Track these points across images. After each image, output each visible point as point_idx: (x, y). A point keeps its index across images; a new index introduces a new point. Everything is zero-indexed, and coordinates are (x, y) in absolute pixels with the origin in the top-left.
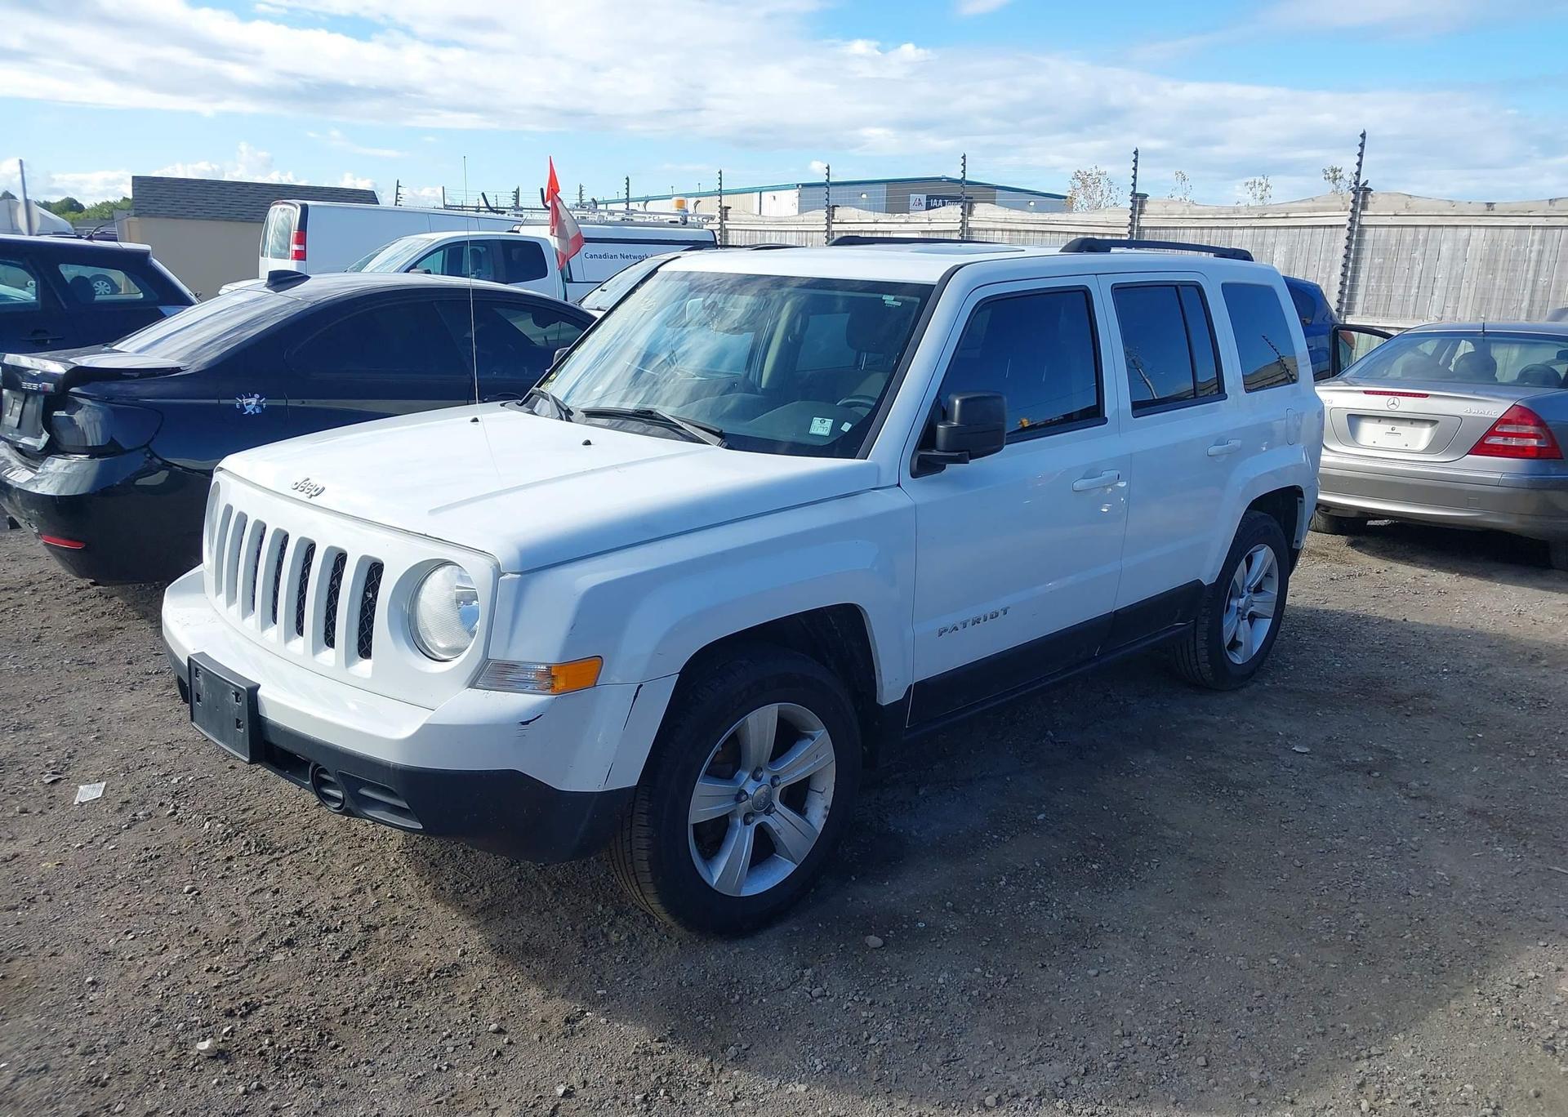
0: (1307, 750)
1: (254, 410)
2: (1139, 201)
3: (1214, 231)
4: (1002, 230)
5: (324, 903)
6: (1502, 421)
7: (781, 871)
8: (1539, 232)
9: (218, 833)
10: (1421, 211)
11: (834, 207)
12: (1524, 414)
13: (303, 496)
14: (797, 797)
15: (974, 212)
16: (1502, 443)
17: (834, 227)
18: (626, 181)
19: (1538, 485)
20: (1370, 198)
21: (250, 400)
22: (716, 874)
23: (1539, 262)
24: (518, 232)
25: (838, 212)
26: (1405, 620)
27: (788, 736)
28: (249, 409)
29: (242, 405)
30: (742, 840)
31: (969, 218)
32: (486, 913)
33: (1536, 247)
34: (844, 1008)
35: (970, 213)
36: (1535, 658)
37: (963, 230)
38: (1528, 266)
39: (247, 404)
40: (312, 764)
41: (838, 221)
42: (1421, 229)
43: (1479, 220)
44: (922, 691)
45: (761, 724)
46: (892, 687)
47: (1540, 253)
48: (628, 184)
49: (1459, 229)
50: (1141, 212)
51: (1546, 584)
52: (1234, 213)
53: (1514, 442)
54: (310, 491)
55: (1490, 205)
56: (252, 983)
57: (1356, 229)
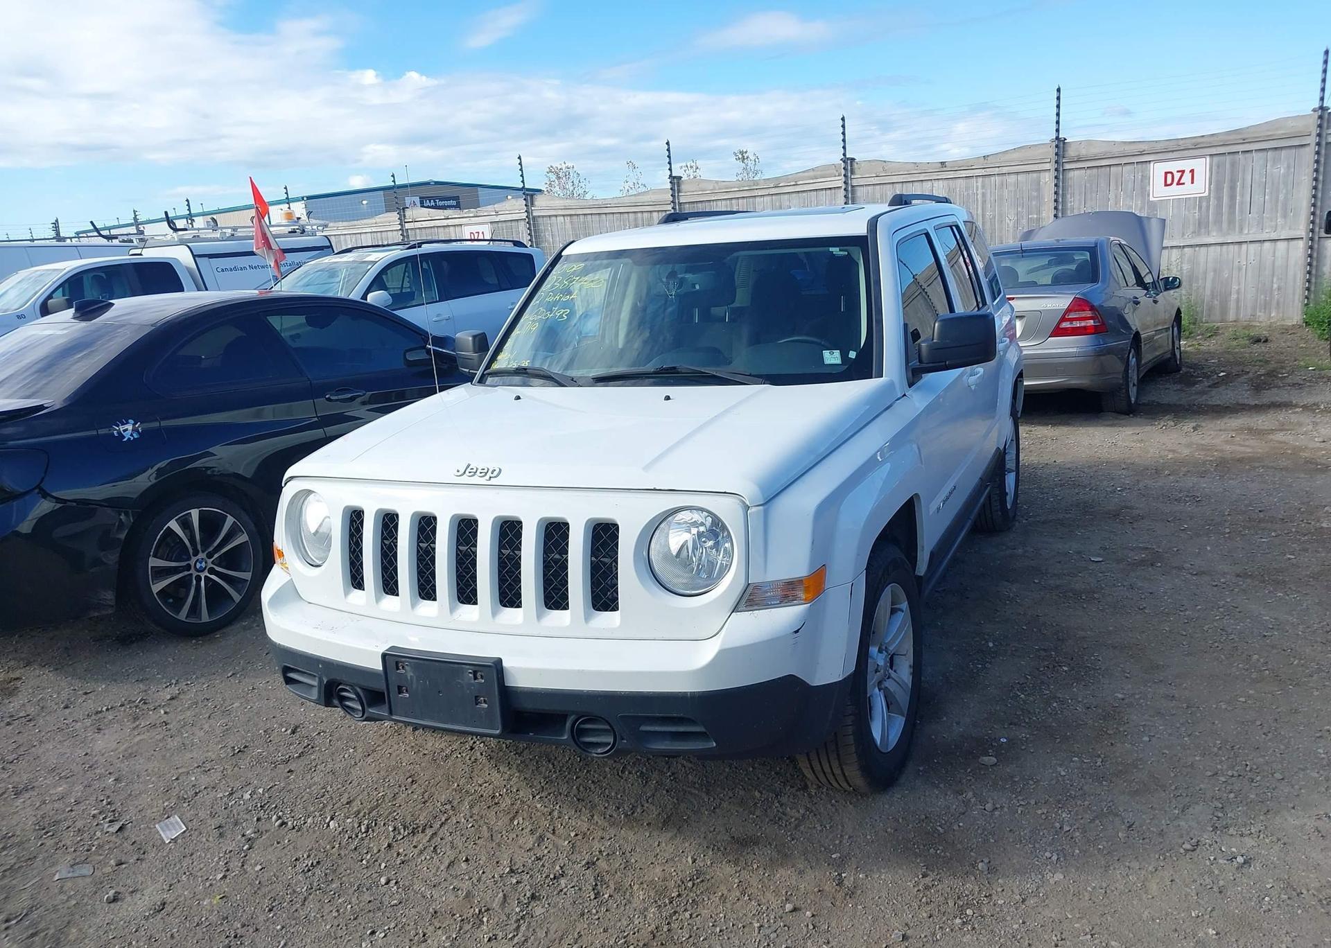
1: (132, 435)
2: (675, 181)
3: (740, 201)
4: (564, 216)
6: (1069, 310)
7: (897, 725)
8: (980, 180)
10: (895, 172)
11: (403, 209)
12: (1080, 304)
13: (476, 480)
15: (536, 203)
17: (407, 226)
18: (187, 203)
19: (1100, 353)
20: (855, 166)
21: (126, 427)
22: (878, 736)
23: (984, 202)
24: (141, 255)
25: (408, 213)
26: (1055, 462)
28: (127, 435)
29: (119, 432)
30: (882, 705)
31: (533, 208)
33: (980, 191)
35: (532, 204)
36: (1157, 471)
37: (529, 218)
38: (977, 205)
39: (125, 431)
40: (573, 718)
41: (411, 220)
42: (897, 185)
43: (938, 175)
45: (885, 604)
46: (923, 562)
47: (984, 195)
48: (188, 205)
49: (924, 183)
50: (679, 191)
51: (1106, 423)
52: (754, 185)
53: (1077, 324)
54: (484, 474)
55: (943, 163)
57: (850, 189)
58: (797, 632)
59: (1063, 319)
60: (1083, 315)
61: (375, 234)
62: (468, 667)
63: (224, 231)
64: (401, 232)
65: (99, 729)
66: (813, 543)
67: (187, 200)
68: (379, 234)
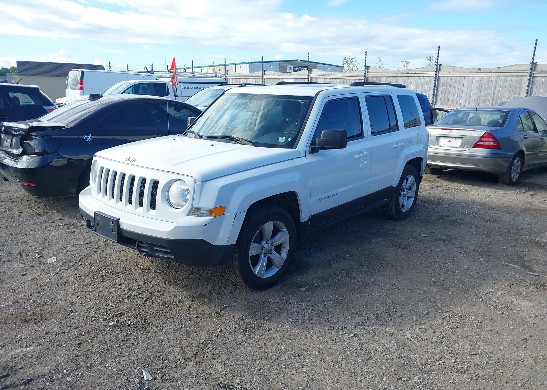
0: (426, 236)
1: (90, 139)
2: (367, 68)
3: (392, 78)
4: (322, 78)
5: (136, 287)
6: (483, 137)
7: (274, 271)
8: (495, 78)
9: (97, 269)
10: (458, 72)
11: (264, 70)
12: (489, 135)
13: (129, 162)
14: (278, 249)
15: (312, 72)
16: (482, 144)
17: (265, 77)
18: (192, 62)
19: (493, 157)
20: (441, 67)
21: (89, 136)
22: (257, 270)
23: (495, 88)
24: (159, 80)
25: (266, 72)
26: (455, 199)
27: (276, 231)
28: (88, 139)
29: (86, 138)
30: (263, 261)
31: (311, 74)
32: (187, 287)
33: (494, 83)
34: (297, 306)
35: (311, 73)
36: (493, 209)
37: (309, 78)
38: (492, 89)
39: (88, 138)
40: (137, 241)
41: (266, 75)
42: (458, 77)
43: (476, 74)
44: (313, 218)
45: (268, 227)
46: (304, 217)
47: (496, 84)
48: (192, 63)
49: (470, 77)
50: (368, 72)
51: (497, 187)
52: (398, 72)
53: (486, 144)
54: (131, 161)
55: (479, 69)
56: (120, 308)
57: (437, 77)
58: (205, 225)
59: (479, 141)
60: (489, 140)
61: (253, 79)
62: (111, 220)
63: (187, 73)
64: (262, 80)
65: (56, 230)
66: (217, 198)
67: (192, 61)
68: (255, 80)
